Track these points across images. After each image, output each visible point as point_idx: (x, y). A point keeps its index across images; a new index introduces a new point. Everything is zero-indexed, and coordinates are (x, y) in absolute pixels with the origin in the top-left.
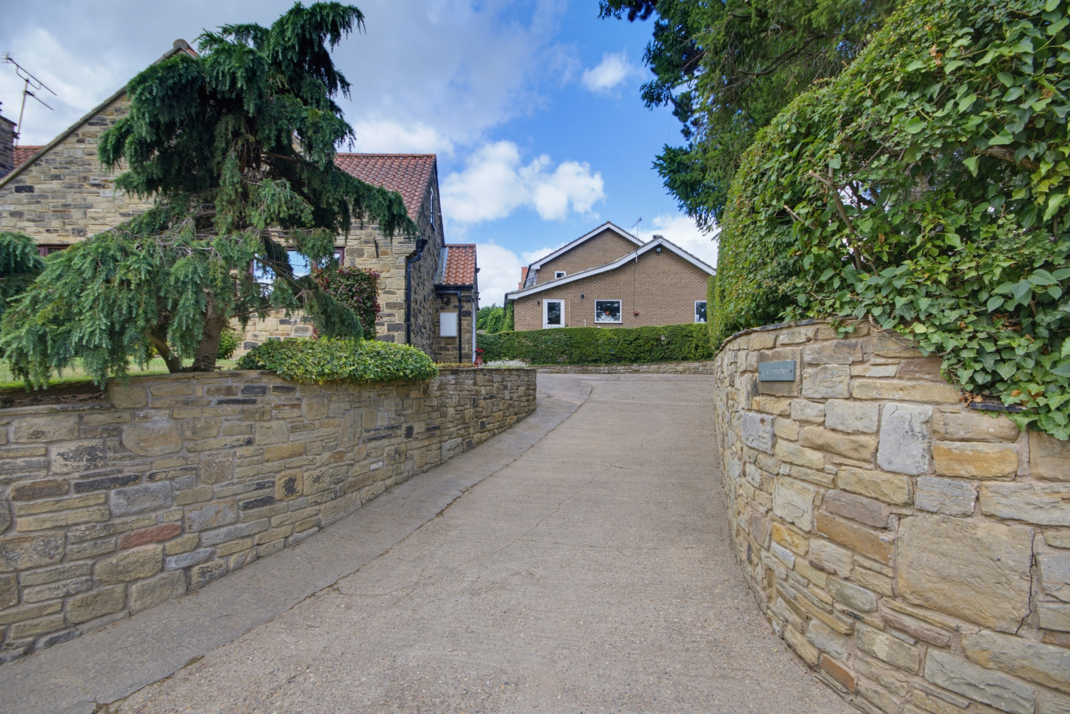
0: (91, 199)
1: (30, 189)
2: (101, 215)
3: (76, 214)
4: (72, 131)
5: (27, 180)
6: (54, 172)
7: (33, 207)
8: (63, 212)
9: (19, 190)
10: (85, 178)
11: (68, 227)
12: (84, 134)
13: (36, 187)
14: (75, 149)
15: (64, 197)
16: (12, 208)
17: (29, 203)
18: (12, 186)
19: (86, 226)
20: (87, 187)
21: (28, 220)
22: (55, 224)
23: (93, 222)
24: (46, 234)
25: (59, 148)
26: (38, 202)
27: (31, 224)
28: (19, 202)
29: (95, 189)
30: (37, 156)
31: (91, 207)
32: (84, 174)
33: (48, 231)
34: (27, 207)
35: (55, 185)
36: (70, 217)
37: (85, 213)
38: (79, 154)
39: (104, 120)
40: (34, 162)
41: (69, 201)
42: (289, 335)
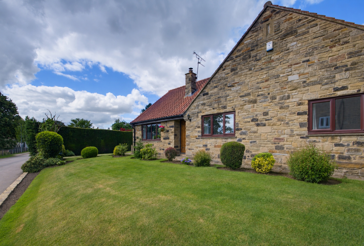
0: (228, 92)
1: (207, 94)
2: (232, 99)
3: (223, 100)
4: (221, 66)
5: (206, 91)
6: (215, 85)
7: (208, 100)
8: (218, 101)
9: (204, 95)
10: (226, 85)
11: (220, 106)
12: (225, 67)
13: (209, 92)
15: (218, 94)
16: (202, 102)
17: (207, 99)
18: (202, 94)
19: (226, 104)
20: (226, 88)
21: (207, 106)
22: (216, 105)
23: (229, 102)
24: (213, 110)
25: (217, 75)
26: (210, 98)
27: (208, 107)
28: (204, 99)
29: (229, 88)
30: (209, 81)
31: (228, 96)
32: (225, 83)
33: (213, 109)
34: (207, 101)
35: (216, 90)
36: (221, 102)
37: (226, 99)
38: (223, 75)
39: (232, 57)
40: (208, 83)
41: (220, 95)
42: (342, 153)
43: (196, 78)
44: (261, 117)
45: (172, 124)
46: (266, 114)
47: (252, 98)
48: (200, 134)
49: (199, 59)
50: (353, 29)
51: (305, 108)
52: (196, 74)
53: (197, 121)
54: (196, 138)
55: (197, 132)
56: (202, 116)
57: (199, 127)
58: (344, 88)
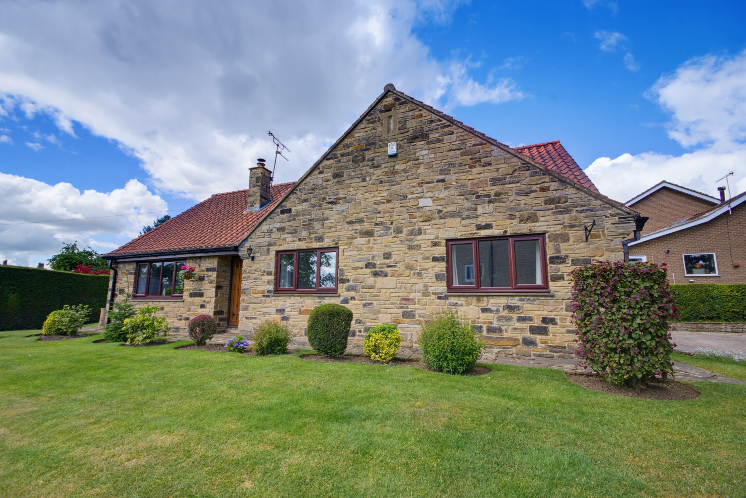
0: (327, 213)
1: (289, 211)
2: (334, 225)
3: (317, 226)
4: (316, 166)
5: (287, 204)
6: (304, 197)
7: (291, 223)
8: (308, 225)
9: (283, 212)
10: (324, 199)
11: (313, 236)
12: (323, 167)
13: (293, 209)
14: (318, 179)
15: (310, 214)
16: (278, 225)
17: (289, 221)
18: (279, 210)
19: (324, 234)
20: (325, 205)
21: (288, 233)
22: (304, 234)
23: (328, 230)
24: (298, 242)
25: (308, 180)
26: (294, 220)
27: (290, 235)
28: (282, 221)
29: (330, 206)
30: (294, 188)
31: (327, 219)
32: (323, 196)
33: (300, 240)
34: (287, 224)
35: (305, 206)
36: (313, 228)
37: (323, 224)
38: (320, 182)
39: (337, 154)
40: (292, 192)
41: (313, 216)
42: (491, 323)
43: (271, 179)
44: (379, 261)
45: (214, 263)
46: (387, 256)
47: (366, 226)
48: (271, 287)
49: (278, 145)
50: (495, 148)
51: (441, 251)
52: (271, 172)
53: (268, 262)
54: (264, 296)
55: (266, 283)
56: (278, 252)
57: (269, 274)
58: (488, 226)
